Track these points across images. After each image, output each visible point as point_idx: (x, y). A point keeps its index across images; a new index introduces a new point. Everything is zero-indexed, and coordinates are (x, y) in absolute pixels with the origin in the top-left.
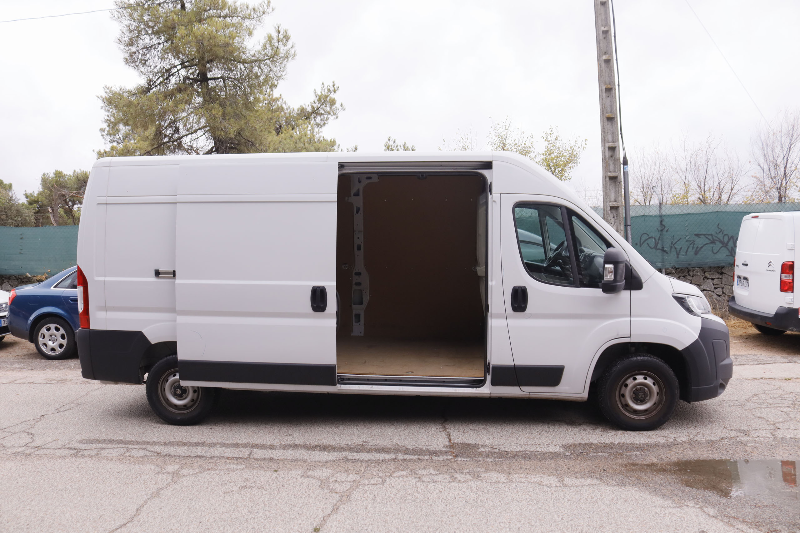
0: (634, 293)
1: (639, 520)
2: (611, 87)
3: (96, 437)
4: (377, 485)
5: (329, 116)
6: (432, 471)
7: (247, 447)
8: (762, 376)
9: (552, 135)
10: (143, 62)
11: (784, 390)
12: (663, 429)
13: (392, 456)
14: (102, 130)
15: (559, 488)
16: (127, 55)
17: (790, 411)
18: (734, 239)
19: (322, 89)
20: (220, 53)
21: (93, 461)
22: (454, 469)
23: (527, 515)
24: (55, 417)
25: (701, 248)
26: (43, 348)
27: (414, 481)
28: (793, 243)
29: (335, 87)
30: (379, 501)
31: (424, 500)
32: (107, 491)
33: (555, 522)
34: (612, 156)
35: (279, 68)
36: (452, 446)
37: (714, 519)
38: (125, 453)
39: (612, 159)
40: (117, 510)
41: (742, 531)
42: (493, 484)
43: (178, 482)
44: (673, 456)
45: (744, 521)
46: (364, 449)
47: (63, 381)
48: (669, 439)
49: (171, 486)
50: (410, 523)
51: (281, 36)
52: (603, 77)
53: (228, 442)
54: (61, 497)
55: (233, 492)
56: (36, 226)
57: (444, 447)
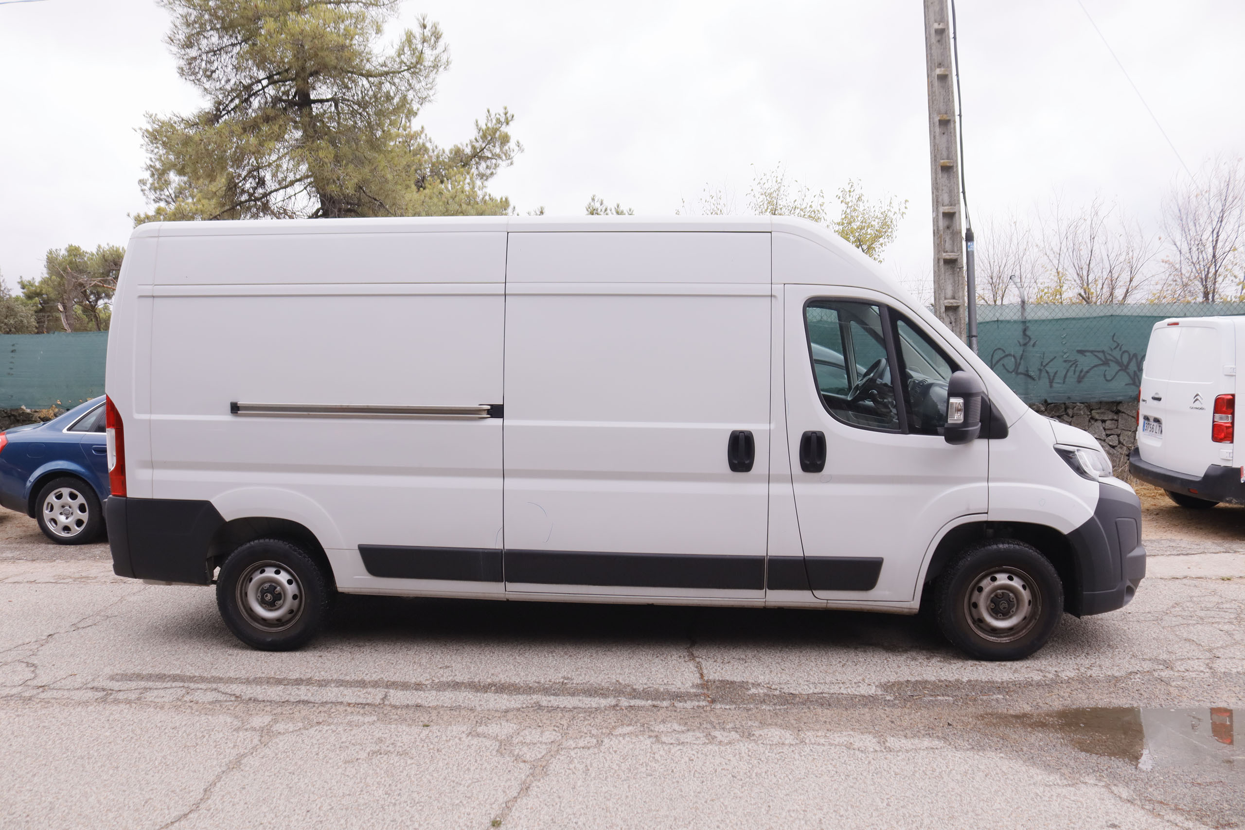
0: (993, 442)
1: (1011, 807)
2: (948, 118)
3: (137, 670)
4: (589, 748)
5: (499, 161)
6: (676, 727)
7: (379, 686)
8: (1185, 574)
9: (852, 194)
10: (208, 73)
11: (1221, 596)
12: (1037, 658)
13: (611, 701)
14: (142, 182)
15: (880, 754)
16: (182, 63)
17: (1234, 630)
18: (1139, 358)
19: (488, 120)
20: (331, 61)
21: (132, 709)
22: (711, 723)
23: (831, 798)
24: (71, 637)
25: (1087, 372)
26: (51, 527)
27: (648, 742)
28: (1234, 366)
29: (508, 115)
30: (593, 775)
31: (665, 773)
32: (156, 759)
33: (877, 810)
34: (948, 228)
35: (423, 83)
36: (705, 685)
37: (1129, 805)
38: (183, 696)
39: (949, 232)
40: (172, 791)
41: (1176, 825)
42: (774, 747)
43: (270, 743)
44: (1056, 702)
45: (1176, 809)
46: (566, 689)
47: (83, 579)
48: (1047, 674)
49: (259, 751)
50: (645, 811)
51: (427, 32)
52: (935, 103)
53: (348, 678)
54: (81, 769)
55: (360, 761)
56: (38, 333)
57: (693, 686)
